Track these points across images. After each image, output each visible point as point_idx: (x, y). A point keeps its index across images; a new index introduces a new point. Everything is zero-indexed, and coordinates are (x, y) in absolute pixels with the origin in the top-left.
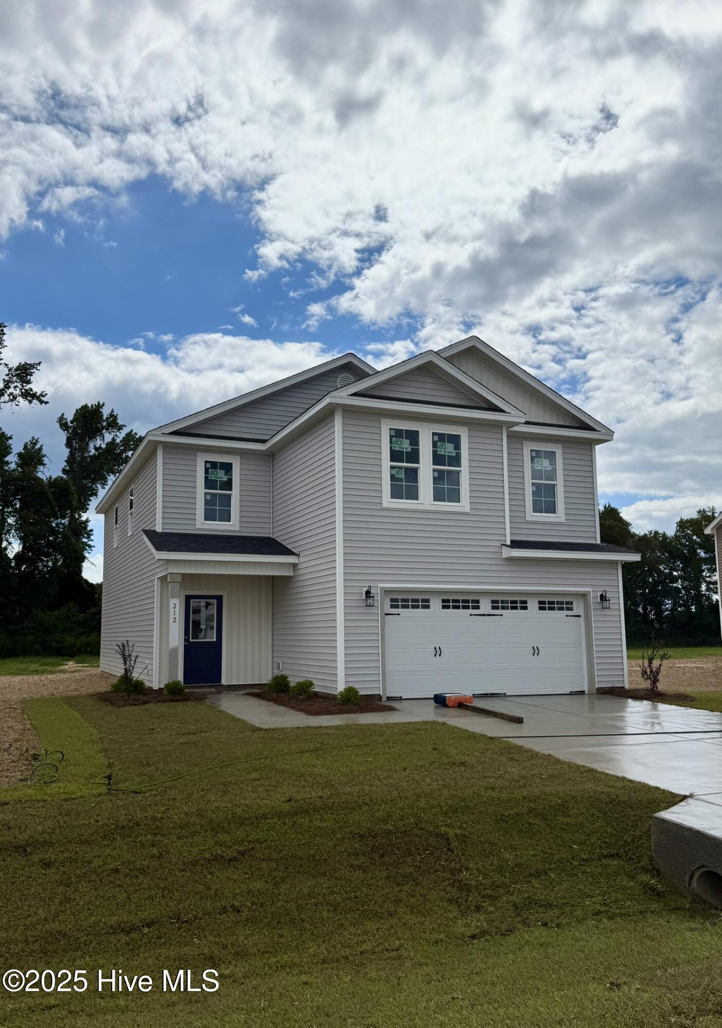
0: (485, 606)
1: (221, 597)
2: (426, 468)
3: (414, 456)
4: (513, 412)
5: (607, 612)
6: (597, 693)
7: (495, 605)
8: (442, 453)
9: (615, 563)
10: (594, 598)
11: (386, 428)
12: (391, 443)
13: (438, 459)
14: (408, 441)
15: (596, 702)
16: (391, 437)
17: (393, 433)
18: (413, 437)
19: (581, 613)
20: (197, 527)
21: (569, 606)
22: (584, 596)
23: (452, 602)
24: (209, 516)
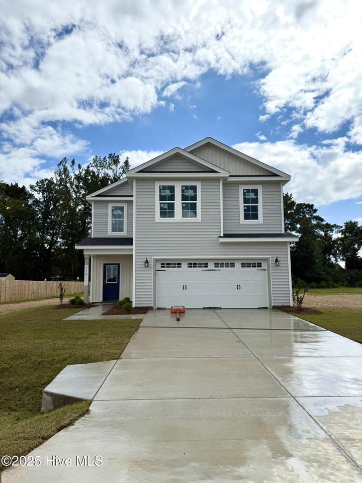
0: (211, 266)
1: (119, 264)
2: (178, 202)
3: (172, 197)
4: (222, 172)
5: (279, 268)
6: (273, 308)
7: (216, 265)
8: (187, 195)
9: (286, 243)
10: (272, 261)
11: (157, 186)
12: (160, 192)
13: (184, 198)
14: (169, 191)
15: (273, 313)
16: (160, 190)
17: (161, 188)
18: (172, 189)
19: (266, 269)
20: (109, 235)
21: (259, 265)
22: (267, 259)
23: (192, 265)
24: (114, 230)
